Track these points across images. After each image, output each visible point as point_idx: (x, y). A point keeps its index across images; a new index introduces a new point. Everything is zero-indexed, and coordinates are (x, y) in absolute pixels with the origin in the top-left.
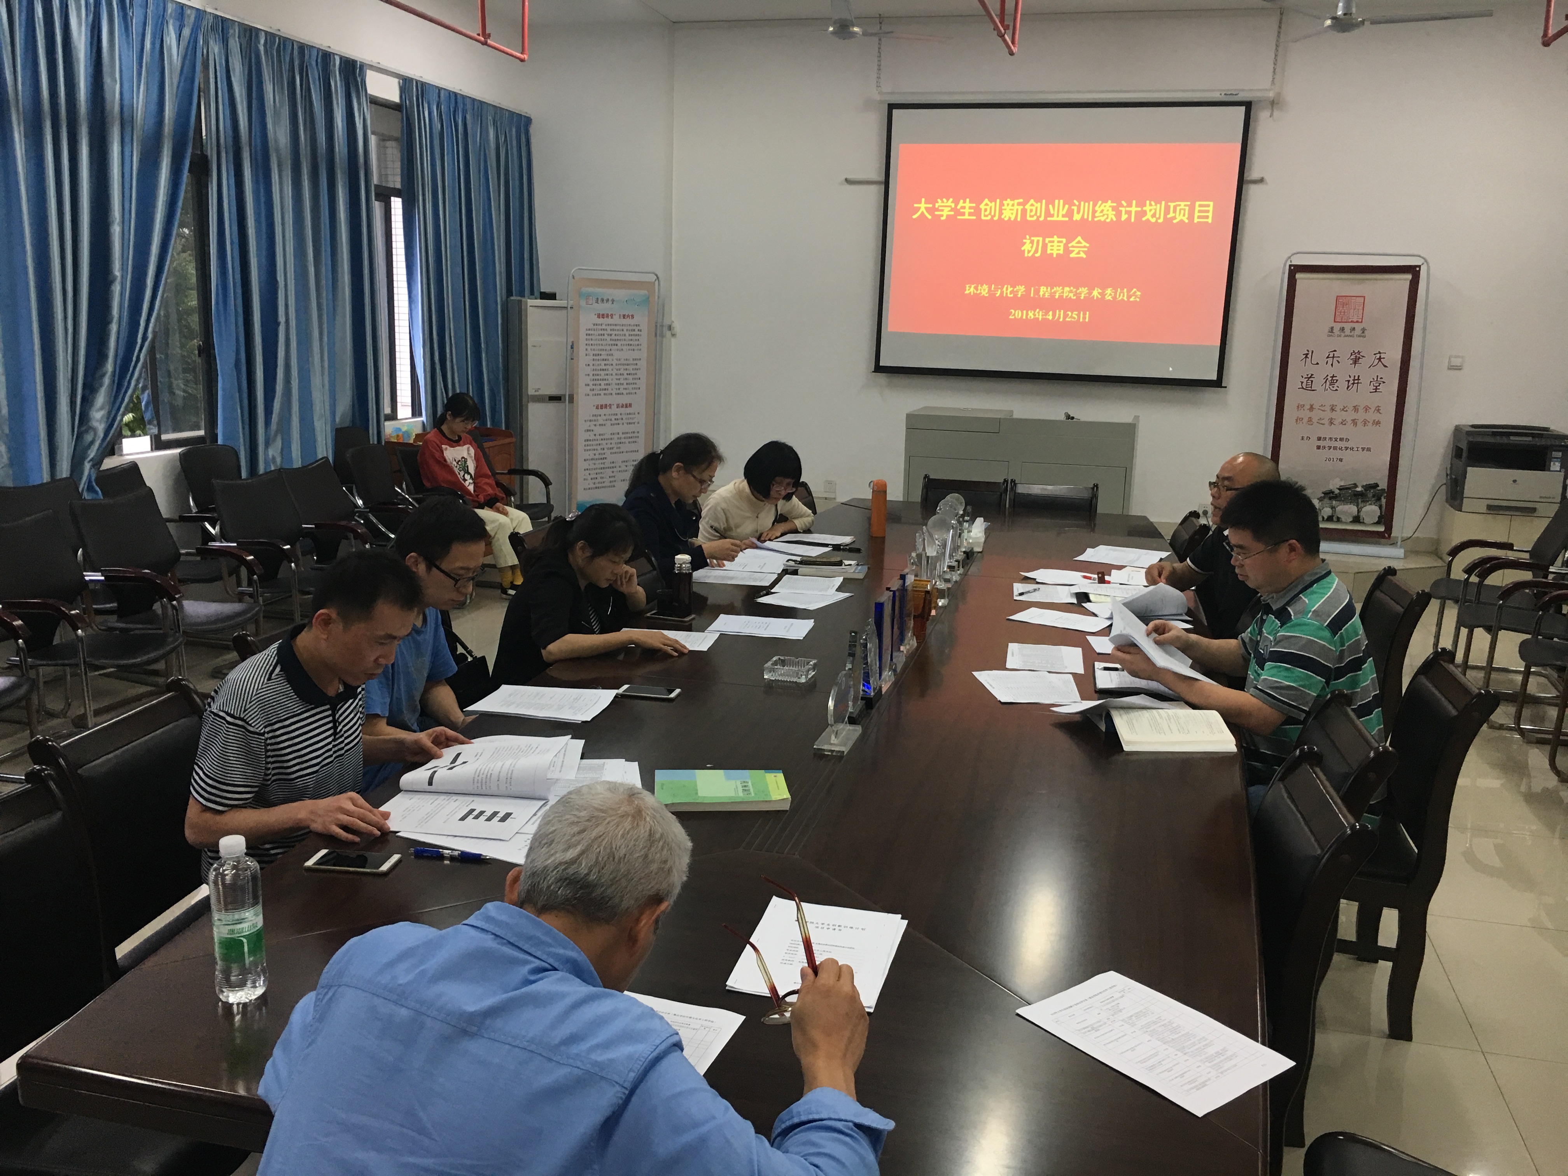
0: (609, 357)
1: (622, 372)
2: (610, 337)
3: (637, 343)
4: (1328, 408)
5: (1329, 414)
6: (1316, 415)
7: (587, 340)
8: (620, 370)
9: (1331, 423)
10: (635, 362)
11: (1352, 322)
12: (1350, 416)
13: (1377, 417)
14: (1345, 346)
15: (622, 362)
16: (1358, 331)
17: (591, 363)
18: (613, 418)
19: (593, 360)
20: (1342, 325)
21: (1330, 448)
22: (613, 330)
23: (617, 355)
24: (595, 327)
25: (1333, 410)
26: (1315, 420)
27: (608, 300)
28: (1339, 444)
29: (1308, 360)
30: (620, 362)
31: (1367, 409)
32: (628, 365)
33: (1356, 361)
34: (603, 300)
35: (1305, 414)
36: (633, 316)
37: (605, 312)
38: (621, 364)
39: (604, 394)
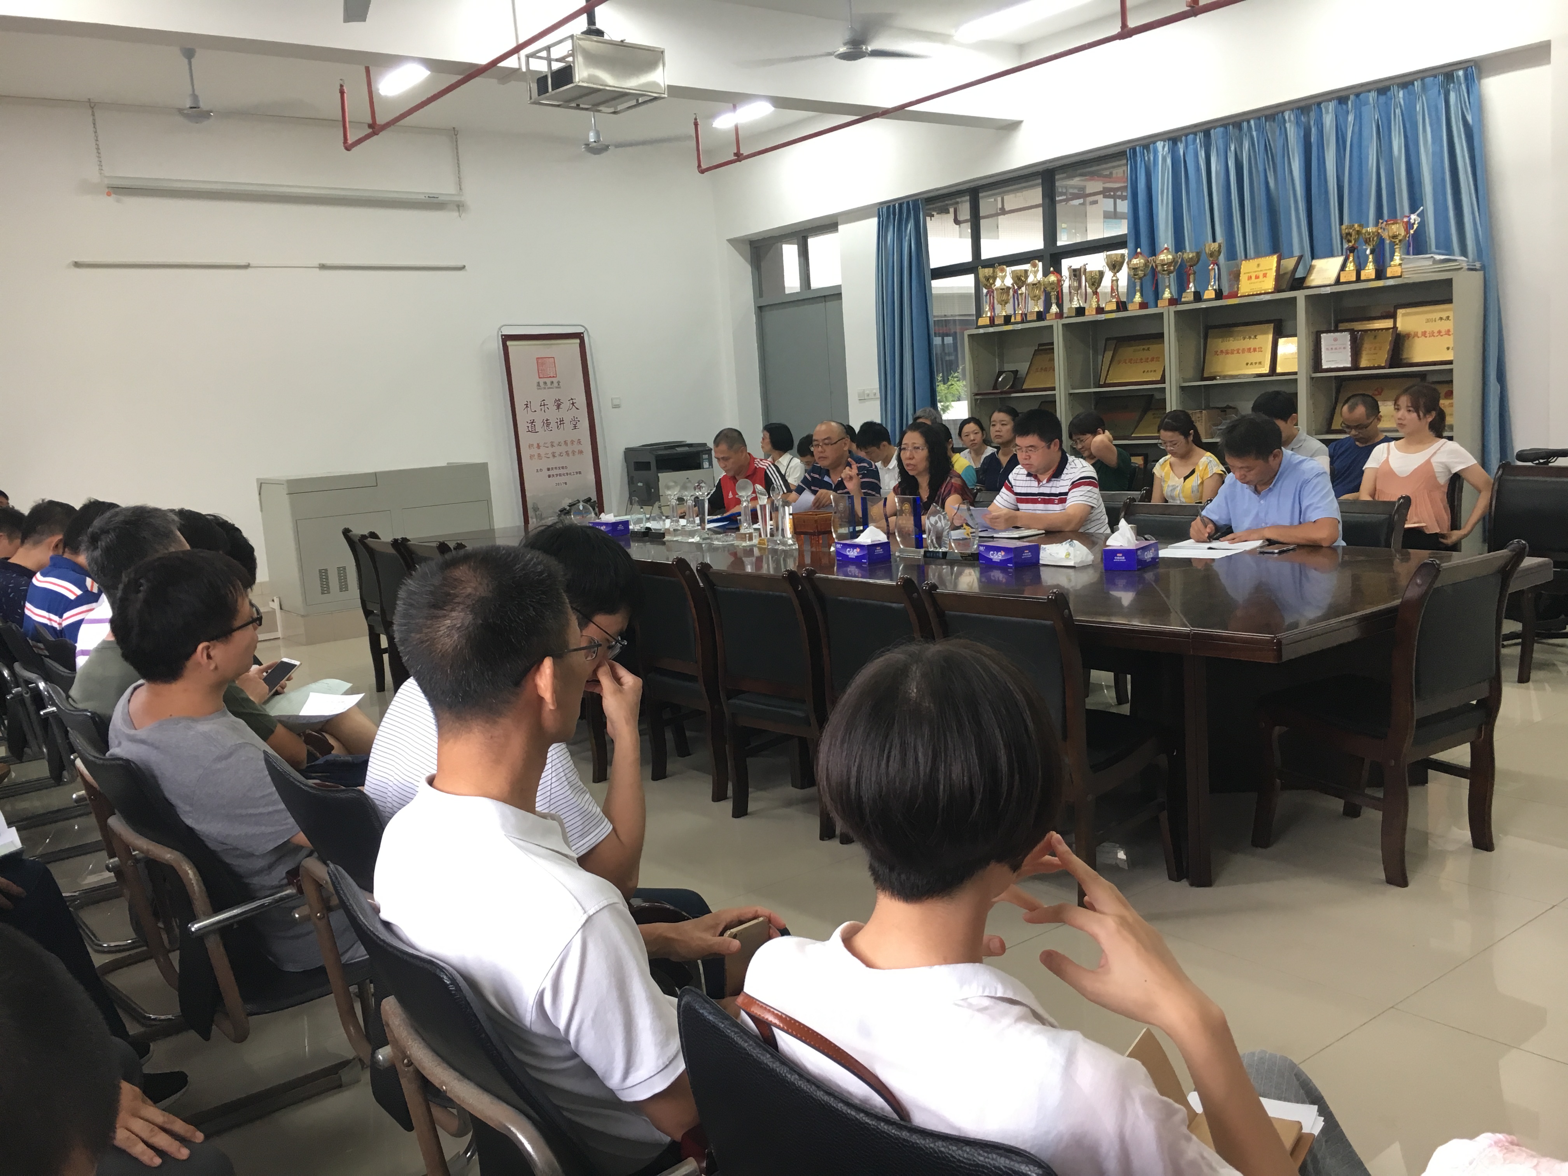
4: (549, 445)
5: (550, 450)
6: (542, 451)
9: (554, 456)
11: (550, 377)
12: (563, 449)
13: (580, 447)
14: (550, 396)
16: (556, 384)
20: (545, 380)
21: (557, 475)
25: (552, 446)
26: (543, 455)
28: (562, 471)
29: (529, 409)
31: (572, 442)
33: (558, 407)
35: (535, 451)
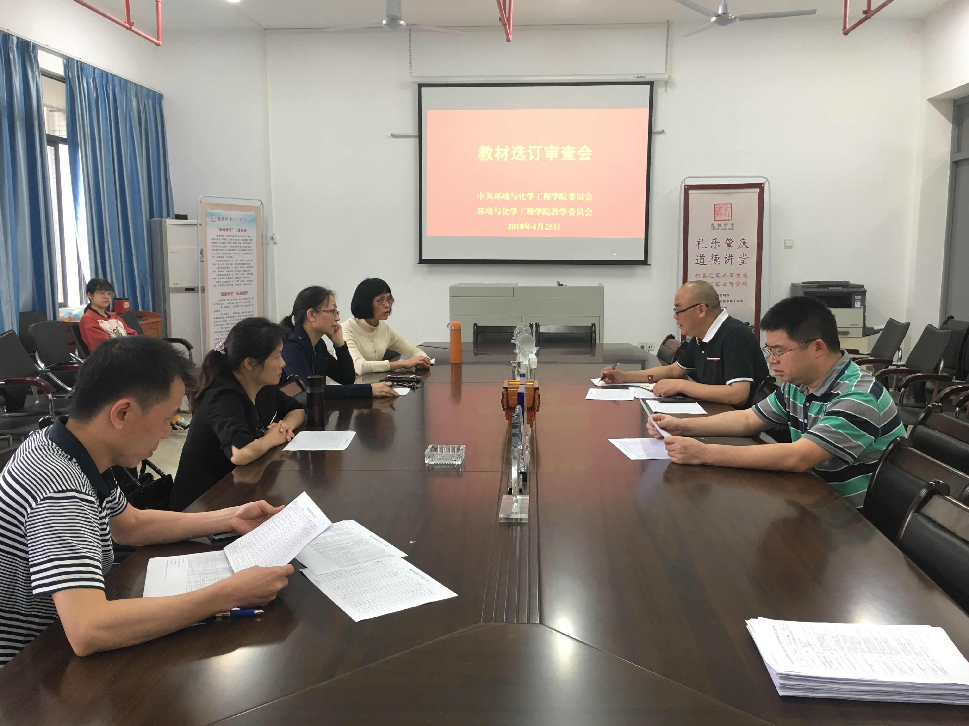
0: (230, 259)
1: (239, 269)
2: (230, 245)
3: (249, 249)
4: (714, 276)
5: (715, 280)
7: (212, 246)
8: (237, 267)
10: (249, 262)
11: (725, 220)
12: (729, 280)
13: (745, 280)
14: (723, 235)
15: (239, 262)
16: (729, 226)
17: (217, 263)
18: (234, 302)
19: (218, 261)
22: (232, 240)
23: (236, 257)
24: (219, 238)
25: (718, 277)
27: (227, 219)
29: (700, 245)
30: (237, 262)
31: (738, 275)
32: (243, 264)
33: (729, 245)
34: (223, 218)
36: (245, 230)
37: (225, 227)
38: (238, 264)
39: (227, 285)
